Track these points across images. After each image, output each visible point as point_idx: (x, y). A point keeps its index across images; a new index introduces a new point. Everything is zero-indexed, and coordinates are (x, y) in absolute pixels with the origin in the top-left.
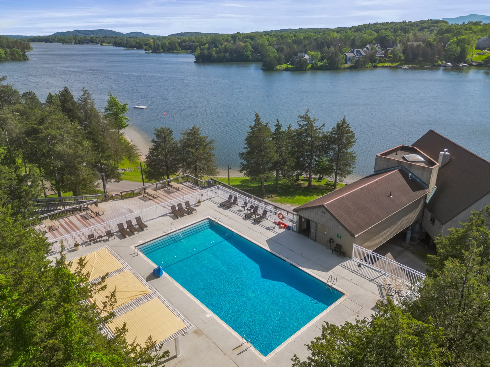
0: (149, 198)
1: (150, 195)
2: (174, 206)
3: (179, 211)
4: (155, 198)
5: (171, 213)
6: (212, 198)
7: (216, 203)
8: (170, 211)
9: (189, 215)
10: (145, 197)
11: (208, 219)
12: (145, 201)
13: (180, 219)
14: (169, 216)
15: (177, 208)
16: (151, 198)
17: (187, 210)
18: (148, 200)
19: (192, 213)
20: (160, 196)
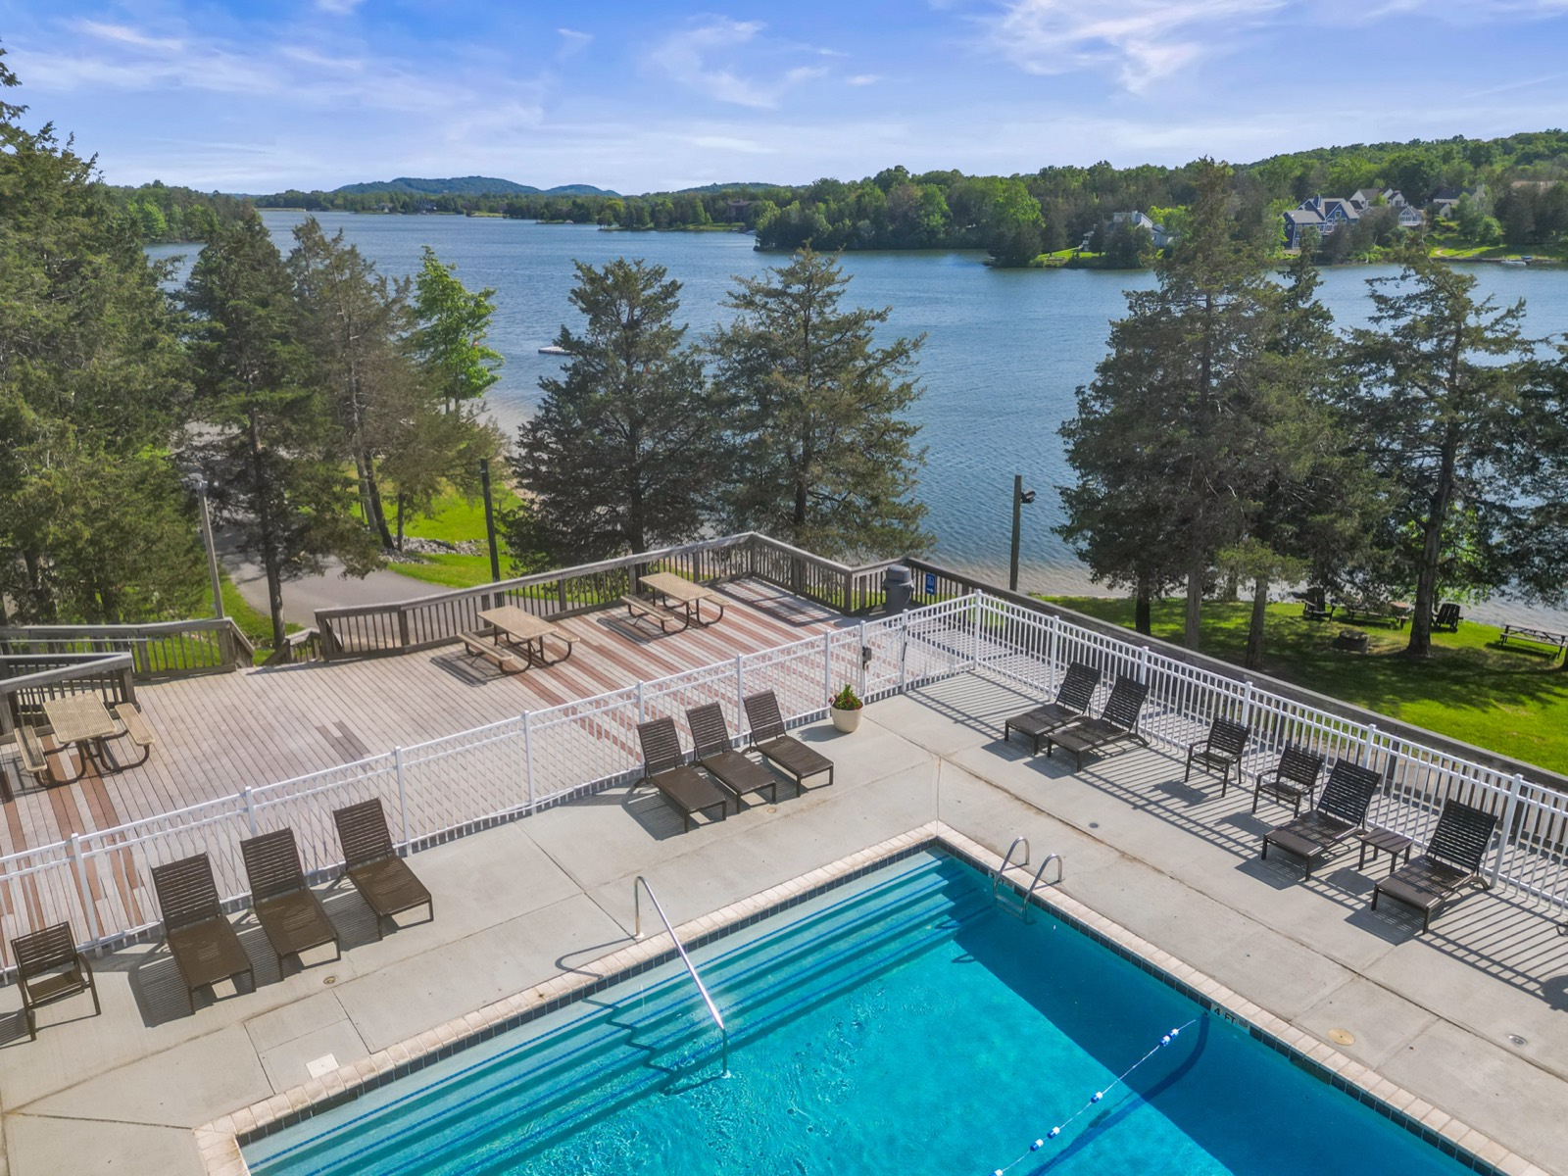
0: (500, 665)
1: (514, 647)
2: (668, 723)
3: (695, 764)
4: (544, 665)
5: (635, 780)
6: (925, 682)
7: (965, 719)
8: (636, 764)
9: (773, 800)
10: (481, 654)
11: (935, 845)
12: (471, 681)
13: (707, 834)
14: (623, 801)
15: (687, 744)
16: (516, 661)
17: (755, 757)
18: (494, 677)
19: (799, 790)
20: (579, 650)
